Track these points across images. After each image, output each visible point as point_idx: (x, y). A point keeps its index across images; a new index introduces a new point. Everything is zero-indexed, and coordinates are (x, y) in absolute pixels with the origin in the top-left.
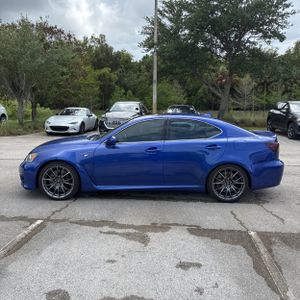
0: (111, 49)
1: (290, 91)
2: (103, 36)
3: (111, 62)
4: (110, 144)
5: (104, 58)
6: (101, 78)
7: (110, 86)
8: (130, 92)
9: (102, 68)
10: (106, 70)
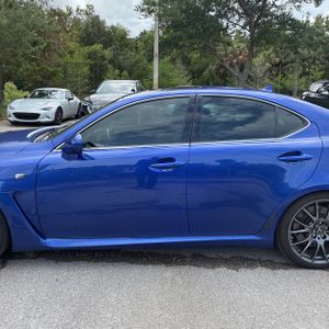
0: (104, 22)
1: (308, 74)
2: (90, 7)
3: (103, 38)
4: (72, 151)
5: (95, 32)
6: (90, 56)
7: (101, 65)
8: (125, 73)
9: (92, 44)
10: (97, 47)
